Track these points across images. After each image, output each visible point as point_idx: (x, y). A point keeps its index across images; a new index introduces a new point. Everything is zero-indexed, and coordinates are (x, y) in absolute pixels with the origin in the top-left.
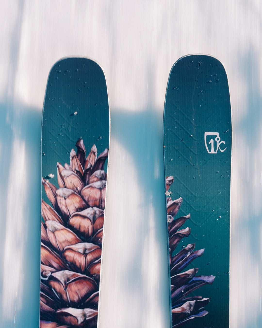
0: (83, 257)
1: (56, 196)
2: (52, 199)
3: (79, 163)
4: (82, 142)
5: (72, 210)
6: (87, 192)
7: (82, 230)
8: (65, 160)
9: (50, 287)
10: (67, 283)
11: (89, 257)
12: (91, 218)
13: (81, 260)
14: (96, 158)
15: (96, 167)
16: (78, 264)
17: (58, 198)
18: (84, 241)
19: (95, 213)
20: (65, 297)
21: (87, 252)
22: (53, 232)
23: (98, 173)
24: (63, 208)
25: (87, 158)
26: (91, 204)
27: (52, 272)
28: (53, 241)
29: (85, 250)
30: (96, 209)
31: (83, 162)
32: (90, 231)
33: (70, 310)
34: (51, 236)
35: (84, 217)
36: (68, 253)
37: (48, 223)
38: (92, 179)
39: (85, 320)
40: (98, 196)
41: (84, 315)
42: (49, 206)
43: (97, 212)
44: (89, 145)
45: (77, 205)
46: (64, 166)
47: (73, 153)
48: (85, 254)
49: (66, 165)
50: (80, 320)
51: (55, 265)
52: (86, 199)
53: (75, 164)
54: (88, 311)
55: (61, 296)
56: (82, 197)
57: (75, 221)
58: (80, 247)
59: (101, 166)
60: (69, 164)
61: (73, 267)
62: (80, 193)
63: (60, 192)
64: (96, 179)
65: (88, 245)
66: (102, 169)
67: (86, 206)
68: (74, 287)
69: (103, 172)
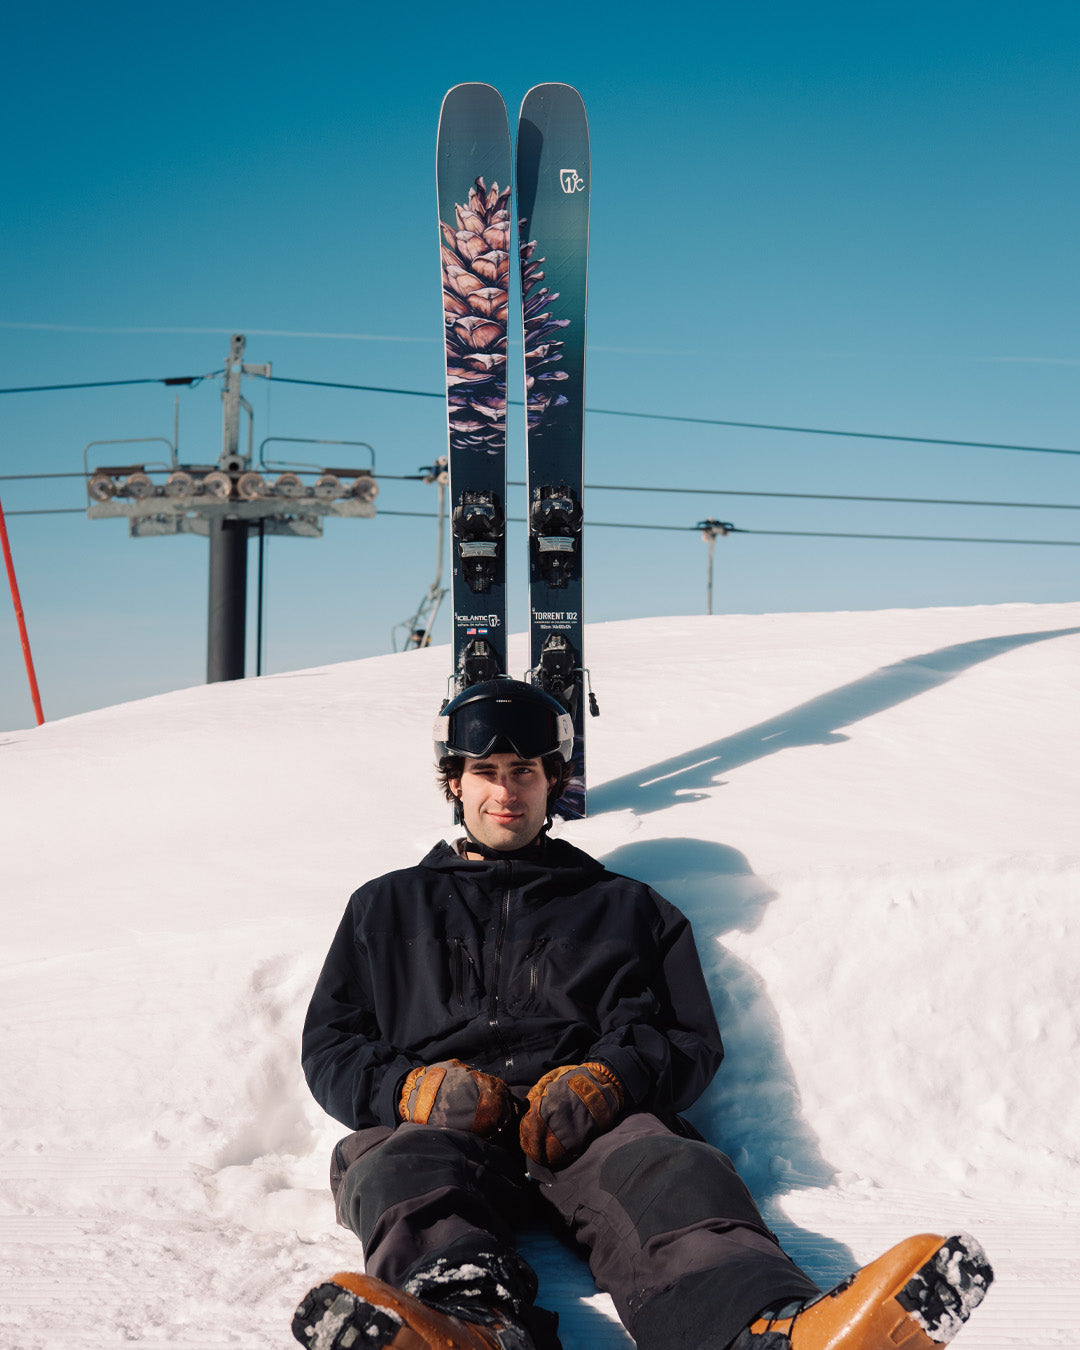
0: (488, 303)
1: (456, 239)
2: (451, 241)
3: (479, 203)
4: (481, 179)
5: (473, 254)
6: (489, 234)
7: (486, 274)
8: (464, 200)
9: (456, 334)
10: (473, 329)
11: (495, 303)
12: (495, 261)
13: (486, 306)
14: (497, 197)
15: (497, 207)
16: (483, 310)
17: (459, 243)
18: (488, 287)
19: (499, 257)
20: (471, 343)
21: (492, 297)
22: (456, 278)
23: (501, 213)
24: (464, 252)
25: (488, 197)
26: (494, 247)
27: (457, 319)
28: (456, 287)
29: (490, 295)
30: (500, 252)
31: (484, 201)
32: (495, 276)
33: (477, 356)
34: (453, 282)
35: (488, 261)
36: (472, 299)
37: (449, 268)
38: (495, 219)
39: (493, 366)
40: (501, 238)
41: (493, 361)
42: (448, 250)
43: (501, 255)
44: (489, 184)
45: (479, 249)
46: (462, 206)
47: (472, 191)
48: (490, 299)
49: (465, 206)
50: (489, 366)
51: (459, 311)
52: (489, 241)
53: (475, 203)
54: (496, 356)
55: (467, 343)
56: (485, 240)
57: (478, 266)
58: (485, 292)
59: (503, 205)
60: (468, 204)
61: (478, 312)
62: (481, 235)
63: (459, 235)
64: (498, 220)
65: (493, 290)
66: (505, 209)
67: (489, 250)
68: (480, 333)
69: (505, 212)
